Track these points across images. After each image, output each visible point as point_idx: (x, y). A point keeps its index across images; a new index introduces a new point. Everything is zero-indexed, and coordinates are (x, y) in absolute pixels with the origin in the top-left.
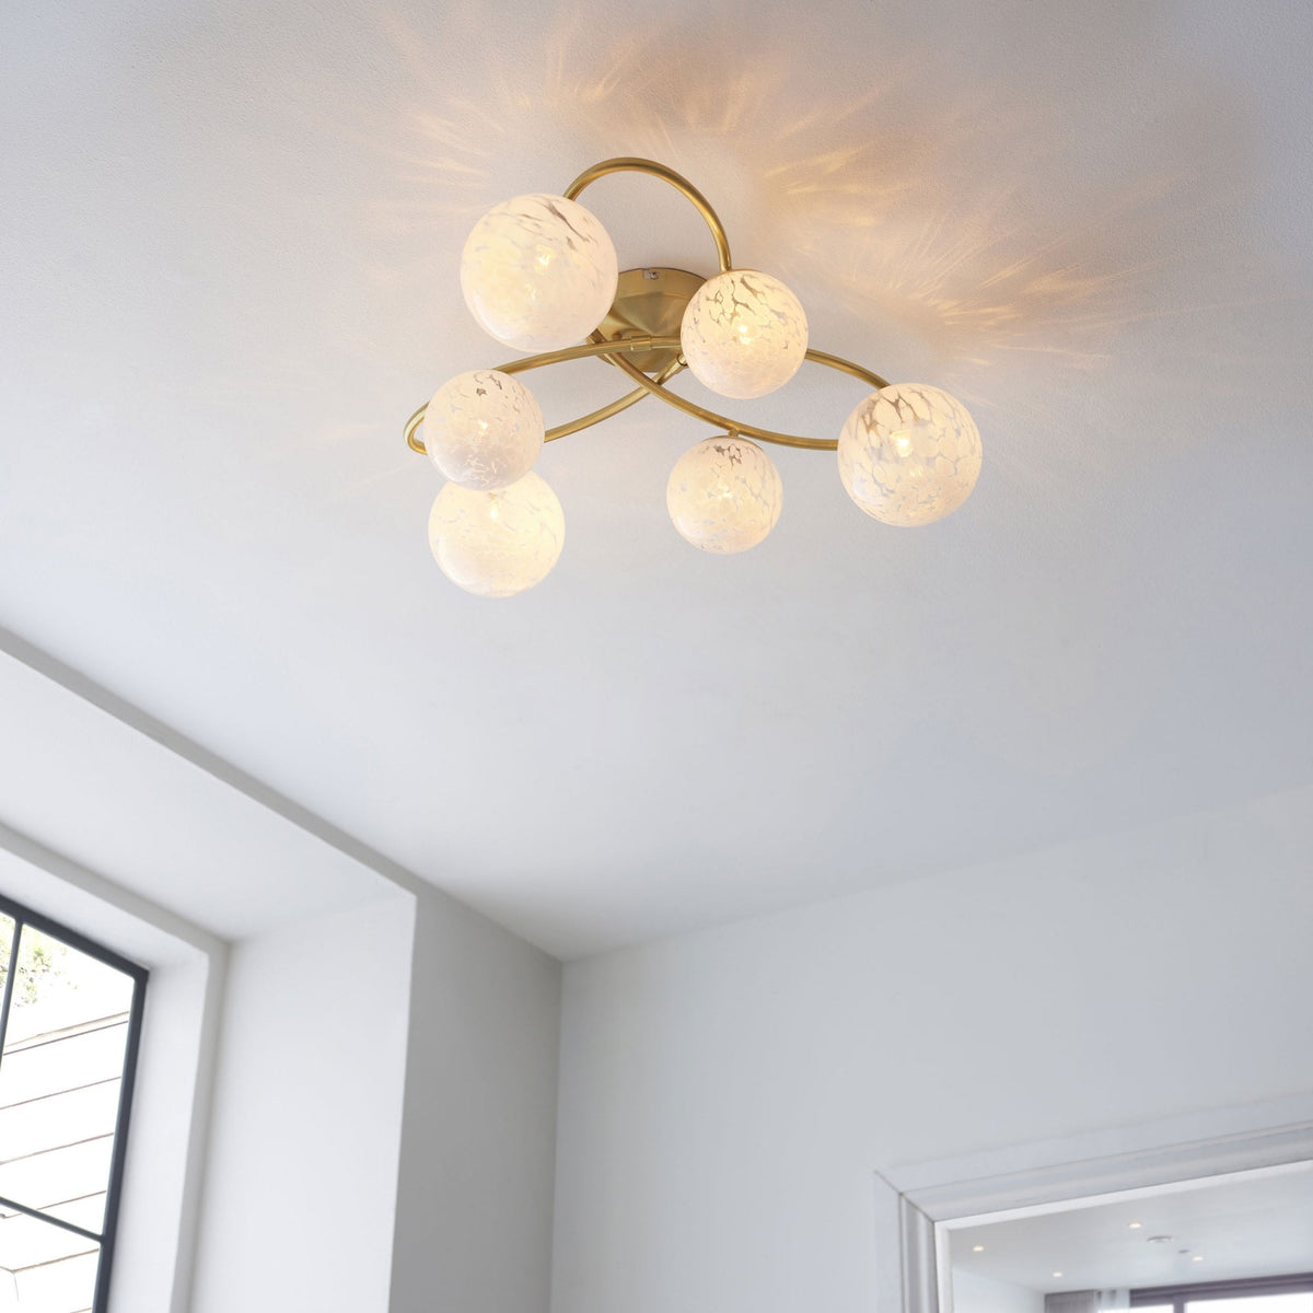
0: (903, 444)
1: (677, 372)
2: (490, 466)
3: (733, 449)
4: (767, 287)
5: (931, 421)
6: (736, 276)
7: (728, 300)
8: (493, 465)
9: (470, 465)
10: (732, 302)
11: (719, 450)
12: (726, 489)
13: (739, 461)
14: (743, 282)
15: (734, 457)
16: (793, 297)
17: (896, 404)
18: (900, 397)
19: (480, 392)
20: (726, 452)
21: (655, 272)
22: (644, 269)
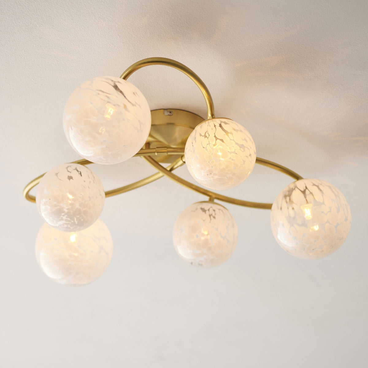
0: (308, 213)
1: (181, 165)
2: (74, 220)
3: (211, 210)
4: (234, 130)
5: (323, 203)
6: (217, 121)
7: (212, 136)
8: (75, 219)
9: (62, 219)
10: (215, 139)
11: (203, 210)
12: (206, 233)
13: (214, 217)
14: (220, 126)
15: (212, 215)
16: (249, 135)
17: (304, 192)
18: (306, 188)
19: (70, 178)
20: (207, 212)
21: (171, 111)
22: (164, 109)
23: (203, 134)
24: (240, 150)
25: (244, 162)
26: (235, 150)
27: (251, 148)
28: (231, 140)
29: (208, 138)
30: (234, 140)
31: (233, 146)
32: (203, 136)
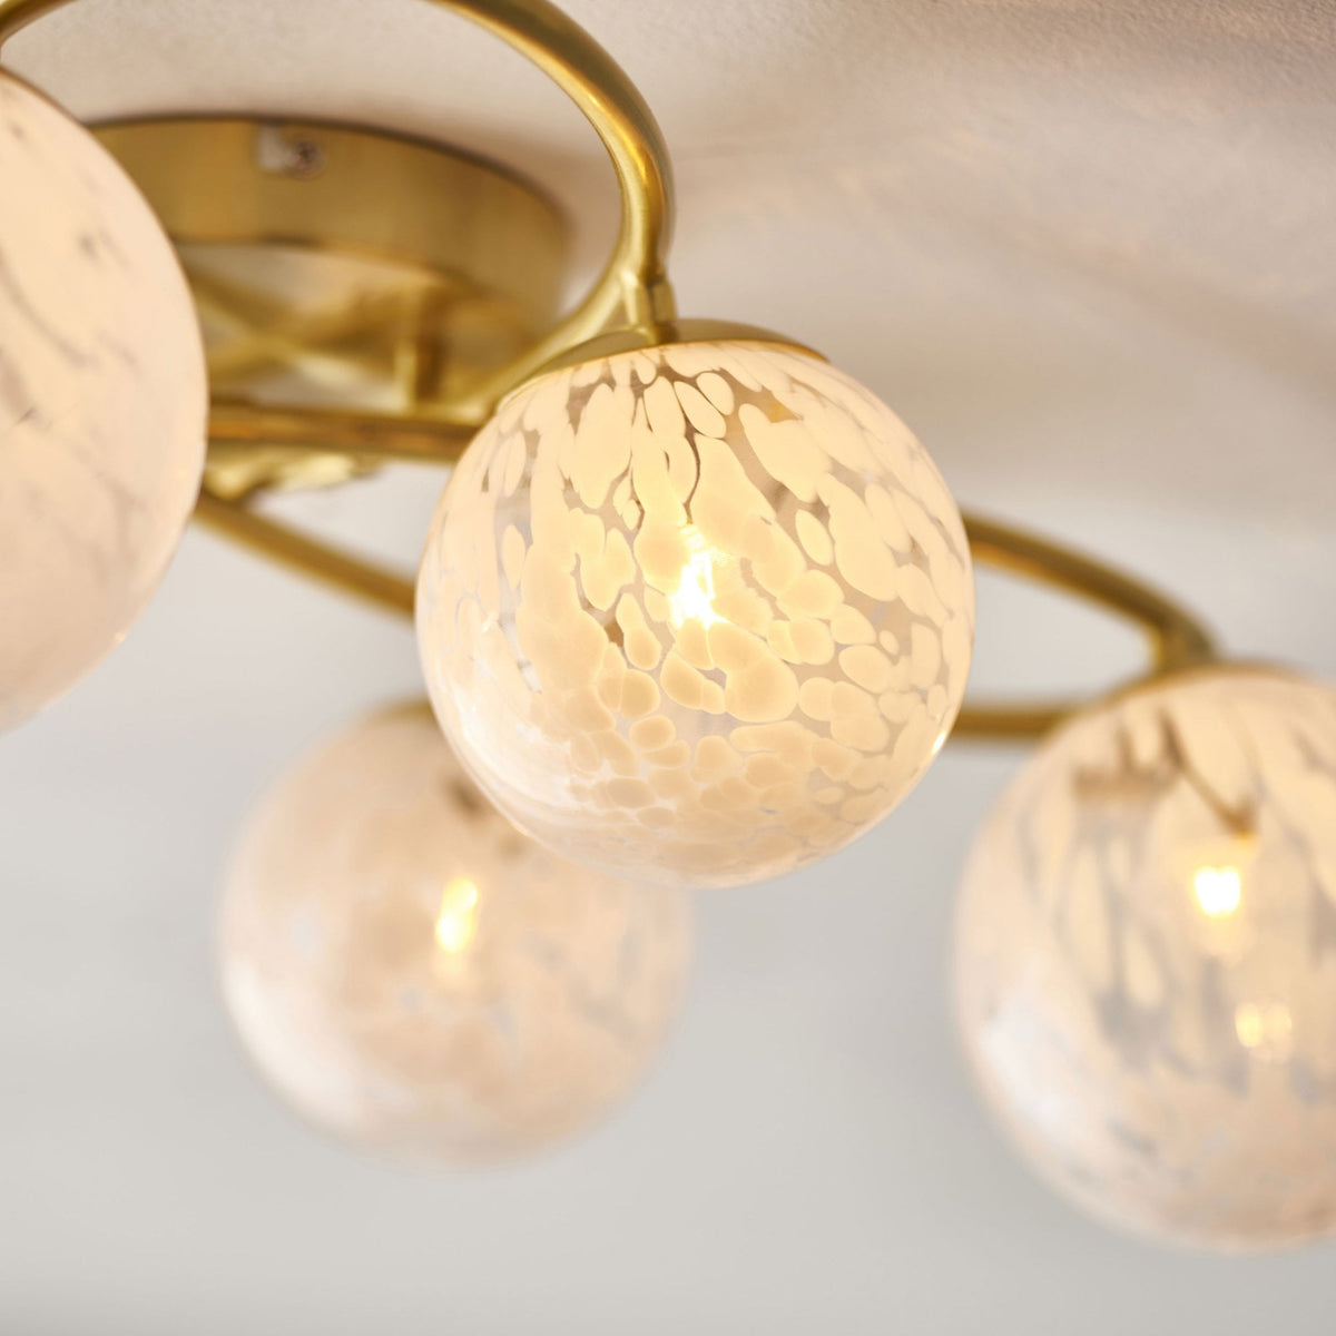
23: (595, 499)
24: (877, 645)
25: (895, 729)
26: (839, 647)
27: (951, 614)
28: (811, 564)
29: (630, 537)
30: (832, 570)
31: (828, 623)
32: (587, 510)
